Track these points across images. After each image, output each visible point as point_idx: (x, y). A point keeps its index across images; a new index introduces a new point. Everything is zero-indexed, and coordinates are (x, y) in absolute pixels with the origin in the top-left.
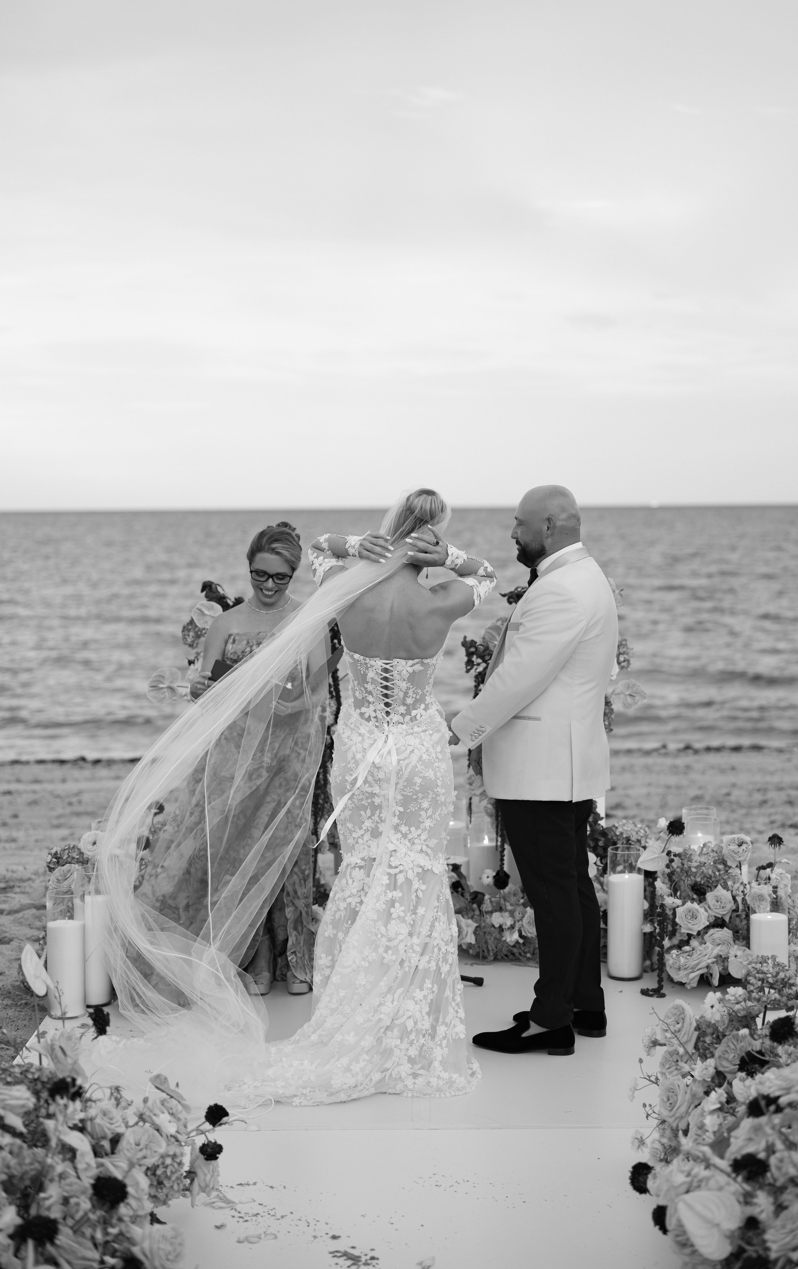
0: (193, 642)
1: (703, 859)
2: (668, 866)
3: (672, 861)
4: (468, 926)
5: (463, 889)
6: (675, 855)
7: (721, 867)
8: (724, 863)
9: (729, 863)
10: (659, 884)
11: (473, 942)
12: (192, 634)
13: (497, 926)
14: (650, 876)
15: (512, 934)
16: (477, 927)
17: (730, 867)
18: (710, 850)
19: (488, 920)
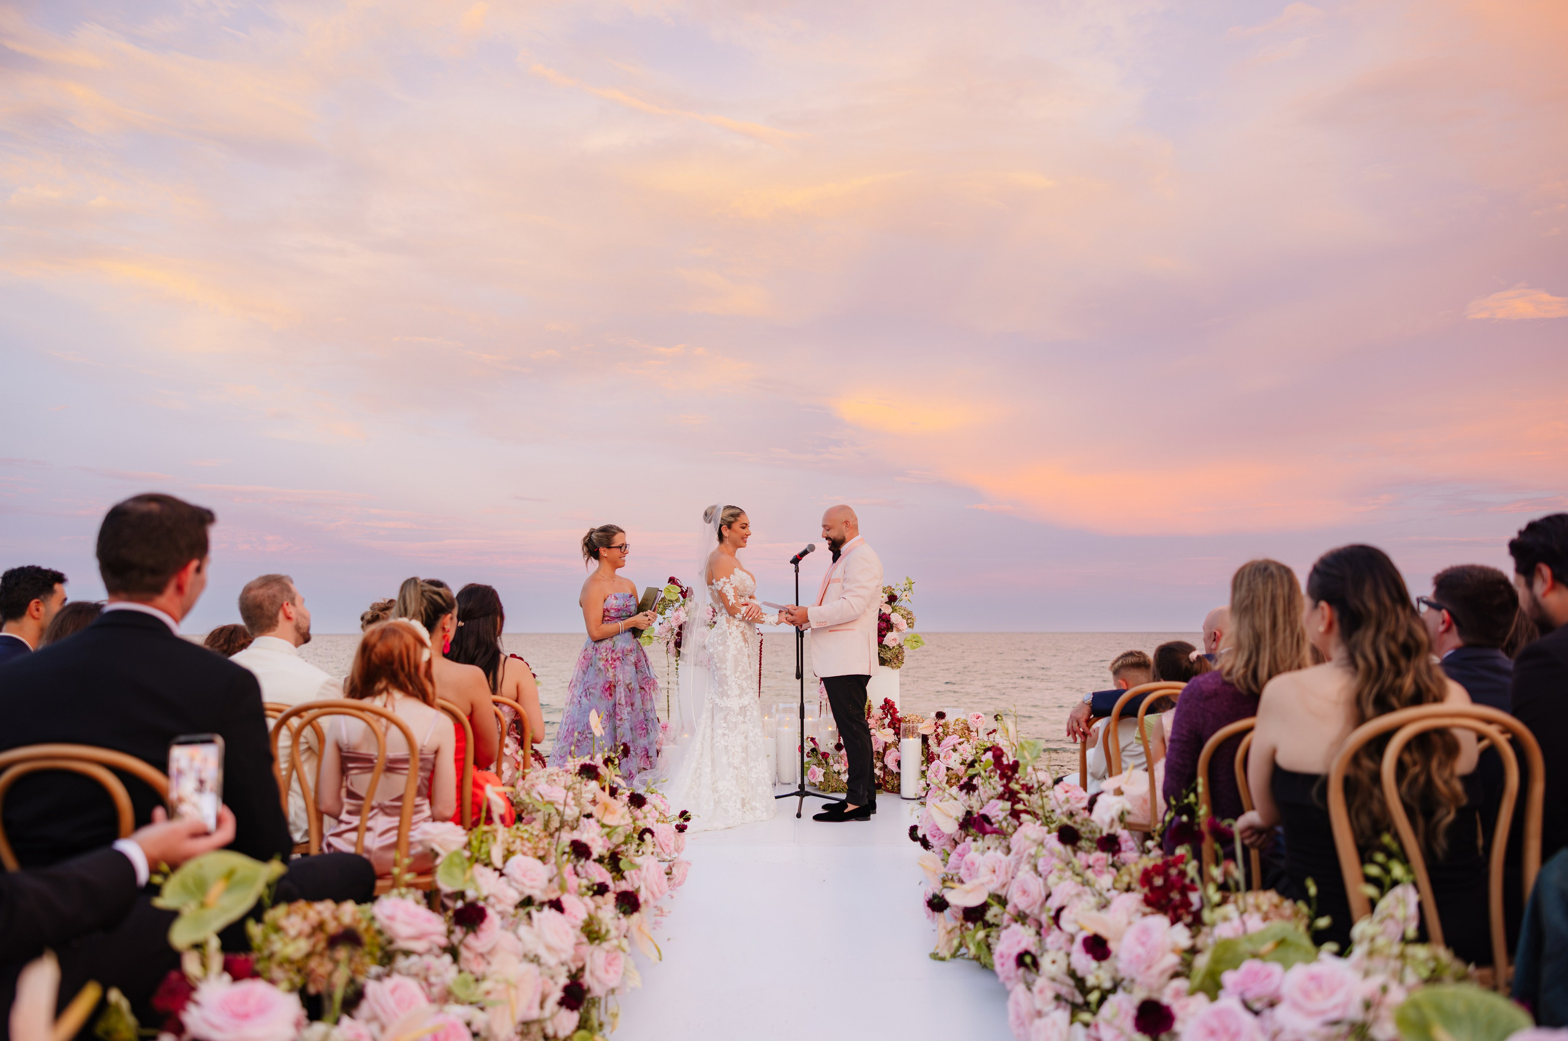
0: (662, 611)
1: (956, 727)
2: (935, 731)
3: (938, 728)
4: (819, 772)
5: (817, 752)
6: (940, 725)
7: (966, 731)
8: (968, 729)
9: (971, 729)
10: (930, 742)
11: (823, 781)
12: (661, 606)
13: (836, 771)
14: (925, 739)
15: (845, 776)
16: (825, 773)
17: (972, 731)
18: (960, 722)
19: (831, 770)
